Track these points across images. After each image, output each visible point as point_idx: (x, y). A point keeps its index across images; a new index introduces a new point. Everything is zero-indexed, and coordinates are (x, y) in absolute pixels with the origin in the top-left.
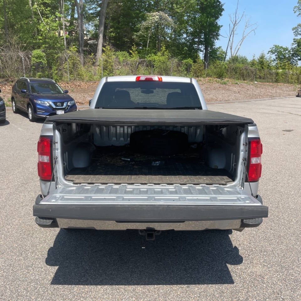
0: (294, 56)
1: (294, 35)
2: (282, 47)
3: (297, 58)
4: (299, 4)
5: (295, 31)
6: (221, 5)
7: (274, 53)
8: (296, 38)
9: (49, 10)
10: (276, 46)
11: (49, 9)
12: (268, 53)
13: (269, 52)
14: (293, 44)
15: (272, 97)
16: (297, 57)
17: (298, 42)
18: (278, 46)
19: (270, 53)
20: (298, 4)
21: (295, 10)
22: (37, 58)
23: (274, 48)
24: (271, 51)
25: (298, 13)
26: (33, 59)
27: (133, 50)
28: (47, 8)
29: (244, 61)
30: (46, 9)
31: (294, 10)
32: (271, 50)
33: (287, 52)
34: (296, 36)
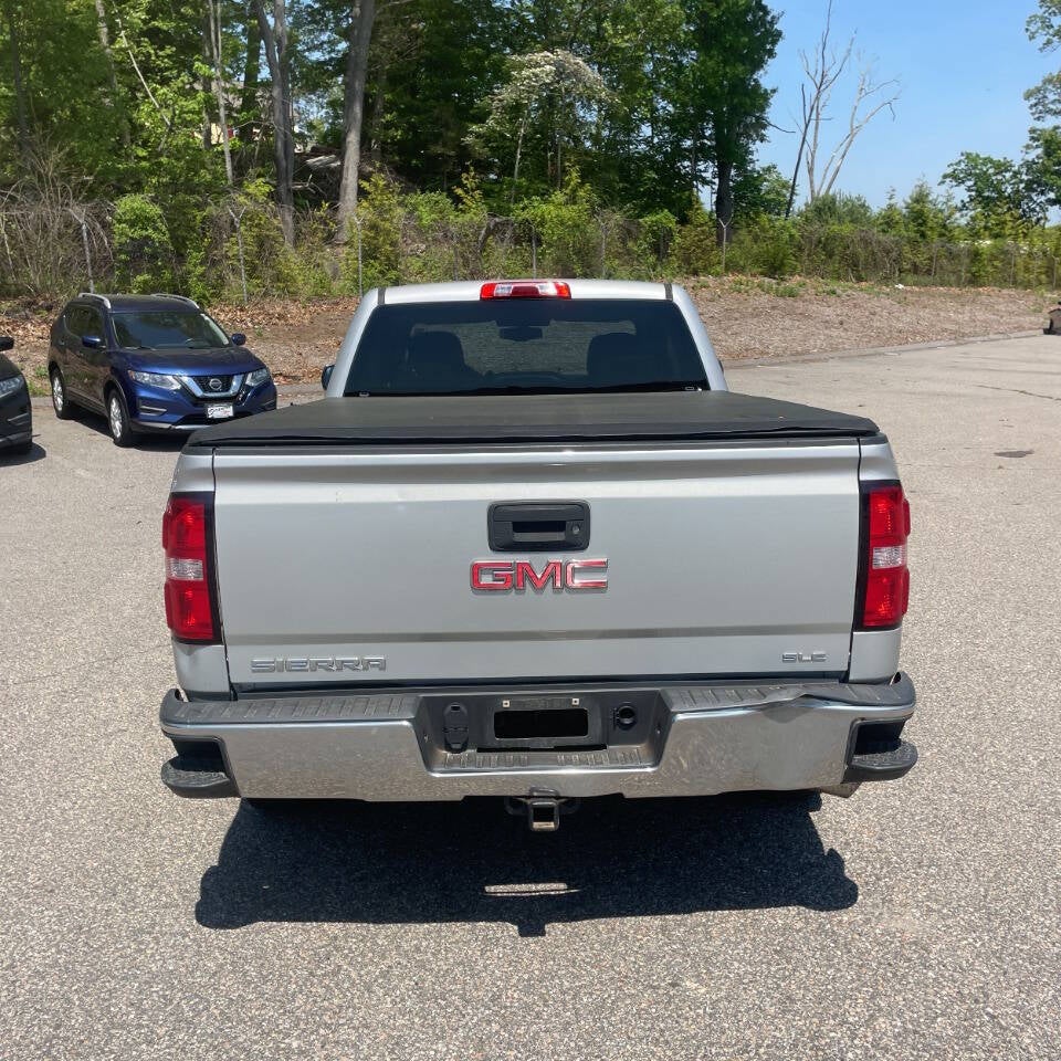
0: (1034, 190)
1: (1033, 114)
2: (988, 160)
3: (1043, 199)
4: (1044, 9)
5: (1033, 101)
6: (769, 18)
7: (963, 182)
8: (1039, 125)
9: (168, 56)
10: (968, 156)
11: (169, 50)
12: (943, 182)
13: (945, 176)
14: (1028, 147)
15: (959, 337)
16: (1042, 193)
17: (1046, 141)
18: (978, 156)
19: (948, 180)
20: (1041, 7)
21: (1033, 28)
22: (132, 224)
23: (963, 166)
24: (954, 176)
25: (1041, 39)
26: (118, 227)
27: (465, 185)
28: (162, 49)
29: (857, 212)
30: (161, 53)
31: (1027, 30)
32: (950, 170)
33: (1008, 175)
34: (1038, 119)
